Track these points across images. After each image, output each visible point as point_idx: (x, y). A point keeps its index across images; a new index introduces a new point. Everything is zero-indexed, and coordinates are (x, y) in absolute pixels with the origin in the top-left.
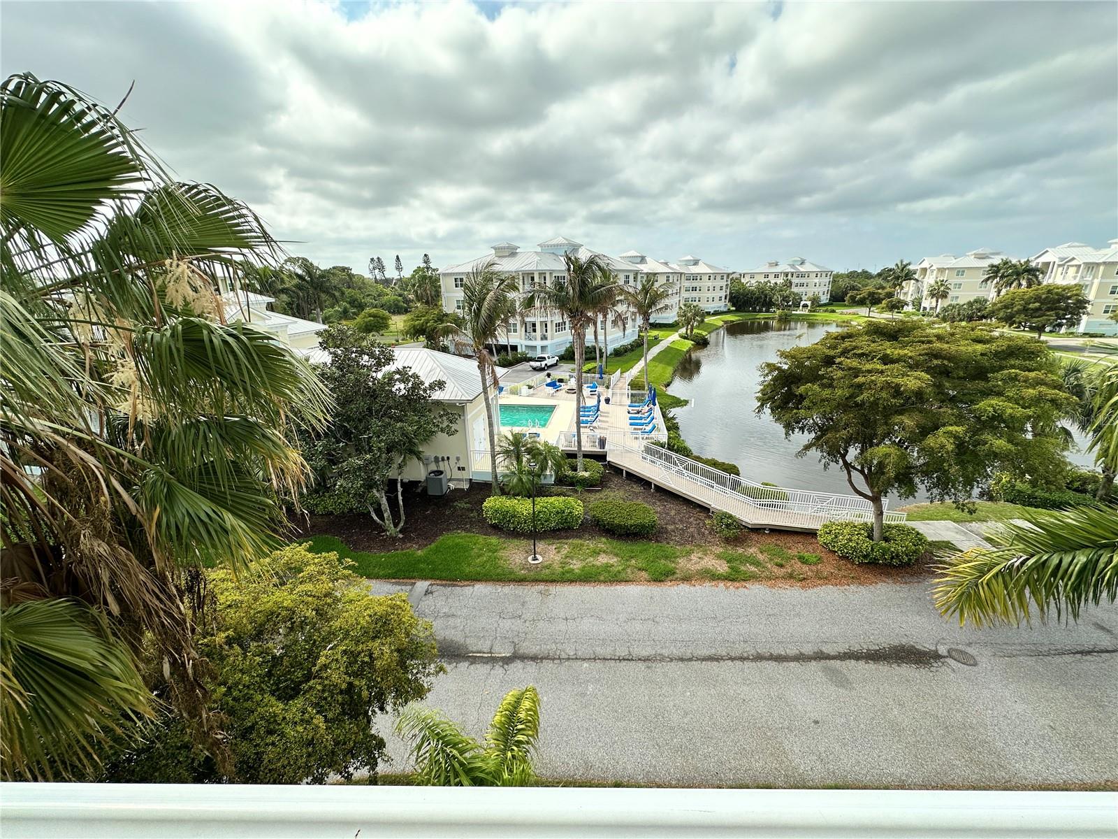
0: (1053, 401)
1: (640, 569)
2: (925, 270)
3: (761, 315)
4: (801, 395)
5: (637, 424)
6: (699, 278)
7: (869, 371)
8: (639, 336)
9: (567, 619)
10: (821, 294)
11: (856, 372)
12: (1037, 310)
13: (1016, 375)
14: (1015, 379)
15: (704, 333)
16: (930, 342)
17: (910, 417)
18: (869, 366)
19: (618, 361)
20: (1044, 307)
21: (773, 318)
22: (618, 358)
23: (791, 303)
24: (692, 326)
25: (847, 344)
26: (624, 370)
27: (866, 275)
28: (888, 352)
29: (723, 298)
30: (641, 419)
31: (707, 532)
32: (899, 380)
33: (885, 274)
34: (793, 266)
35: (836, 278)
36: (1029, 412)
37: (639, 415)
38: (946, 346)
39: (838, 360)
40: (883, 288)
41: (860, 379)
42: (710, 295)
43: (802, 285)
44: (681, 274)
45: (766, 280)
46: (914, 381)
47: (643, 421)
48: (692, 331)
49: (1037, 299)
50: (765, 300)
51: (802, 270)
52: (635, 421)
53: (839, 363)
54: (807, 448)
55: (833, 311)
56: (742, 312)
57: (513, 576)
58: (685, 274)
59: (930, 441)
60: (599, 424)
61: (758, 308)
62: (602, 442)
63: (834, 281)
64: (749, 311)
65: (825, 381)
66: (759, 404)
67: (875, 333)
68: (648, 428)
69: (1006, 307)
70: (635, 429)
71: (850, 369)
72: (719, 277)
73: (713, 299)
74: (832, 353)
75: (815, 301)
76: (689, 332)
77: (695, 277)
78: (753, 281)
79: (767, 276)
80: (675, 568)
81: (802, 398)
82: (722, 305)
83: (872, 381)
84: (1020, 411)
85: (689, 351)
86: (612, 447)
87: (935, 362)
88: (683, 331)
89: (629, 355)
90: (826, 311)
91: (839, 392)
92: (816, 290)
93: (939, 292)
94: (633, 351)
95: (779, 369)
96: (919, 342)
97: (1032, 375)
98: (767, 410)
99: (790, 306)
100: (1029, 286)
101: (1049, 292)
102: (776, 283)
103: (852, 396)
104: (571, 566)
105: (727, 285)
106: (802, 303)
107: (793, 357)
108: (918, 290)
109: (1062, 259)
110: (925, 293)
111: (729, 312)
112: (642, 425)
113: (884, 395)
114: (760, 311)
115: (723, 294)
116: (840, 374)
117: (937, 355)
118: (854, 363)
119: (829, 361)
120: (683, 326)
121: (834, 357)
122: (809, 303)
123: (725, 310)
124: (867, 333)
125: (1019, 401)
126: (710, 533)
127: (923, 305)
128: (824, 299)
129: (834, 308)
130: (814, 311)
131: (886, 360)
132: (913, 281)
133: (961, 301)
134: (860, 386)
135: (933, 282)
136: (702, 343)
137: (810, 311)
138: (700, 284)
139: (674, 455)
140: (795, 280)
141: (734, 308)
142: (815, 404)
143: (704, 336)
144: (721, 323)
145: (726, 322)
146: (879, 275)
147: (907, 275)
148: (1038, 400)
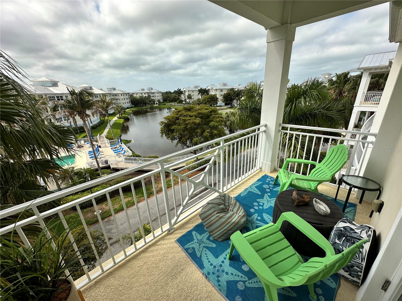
0: (221, 121)
1: (140, 197)
2: (185, 91)
3: (144, 107)
4: (173, 129)
5: (117, 152)
6: (117, 95)
7: (188, 120)
8: (100, 120)
9: (122, 224)
10: (160, 99)
11: (185, 121)
12: (210, 101)
13: (215, 116)
14: (214, 117)
15: (127, 116)
16: (198, 111)
17: (199, 130)
18: (187, 119)
19: (96, 131)
20: (211, 100)
21: (148, 108)
22: (94, 130)
23: (152, 103)
24: (122, 113)
25: (180, 113)
26: (100, 134)
27: (170, 93)
28: (190, 114)
29: (129, 102)
30: (118, 150)
31: (156, 178)
32: (195, 121)
33: (175, 92)
34: (149, 90)
35: (163, 93)
36: (219, 124)
37: (117, 149)
38: (201, 111)
39: (180, 118)
40: (176, 97)
41: (187, 122)
42: (123, 101)
43: (154, 96)
44: (110, 94)
45: (142, 95)
46: (198, 120)
47: (119, 151)
48: (122, 116)
49: (209, 98)
50: (144, 102)
51: (153, 91)
52: (116, 151)
53: (181, 119)
54: (177, 144)
55: (165, 104)
56: (137, 107)
57: (91, 223)
58: (111, 94)
59: (204, 134)
60: (101, 156)
61: (142, 105)
62: (106, 162)
63: (163, 95)
64: (139, 106)
65: (178, 124)
66: (161, 134)
67: (185, 110)
68: (123, 152)
69: (204, 100)
70: (117, 154)
71: (183, 120)
72: (125, 95)
73: (125, 103)
74: (177, 116)
75: (159, 101)
76: (121, 116)
77: (116, 95)
78: (138, 96)
79: (142, 94)
80: (152, 192)
81: (174, 130)
82: (129, 105)
83: (189, 122)
84: (217, 124)
85: (123, 123)
86: (111, 163)
87: (200, 115)
88: (118, 115)
89: (99, 128)
90: (163, 105)
91: (182, 127)
92: (158, 98)
93: (190, 97)
94: (100, 126)
95: (165, 123)
96: (196, 111)
97: (217, 116)
98: (164, 135)
99: (152, 104)
100: (207, 95)
101: (211, 96)
102: (145, 96)
103: (185, 127)
104: (115, 208)
105: (129, 97)
106: (156, 102)
107: (168, 119)
108: (185, 97)
109: (211, 88)
110: (187, 98)
111: (132, 107)
112: (119, 152)
113: (193, 125)
114: (143, 106)
115: (128, 101)
116: (181, 121)
117: (200, 114)
118: (184, 118)
119: (177, 119)
120: (118, 114)
121: (178, 117)
122: (157, 102)
123: (131, 106)
124: (183, 110)
125: (216, 122)
126: (157, 178)
127: (187, 101)
128: (162, 101)
129: (165, 103)
130: (160, 105)
131: (190, 116)
132: (183, 94)
133: (195, 99)
134: (187, 124)
135: (188, 95)
136: (127, 120)
137: (159, 105)
138: (119, 98)
139: (137, 158)
140: (151, 95)
141: (134, 106)
142: (177, 131)
143: (127, 117)
144: (131, 112)
145: (132, 111)
146: (174, 92)
147: (181, 92)
148: (219, 121)
